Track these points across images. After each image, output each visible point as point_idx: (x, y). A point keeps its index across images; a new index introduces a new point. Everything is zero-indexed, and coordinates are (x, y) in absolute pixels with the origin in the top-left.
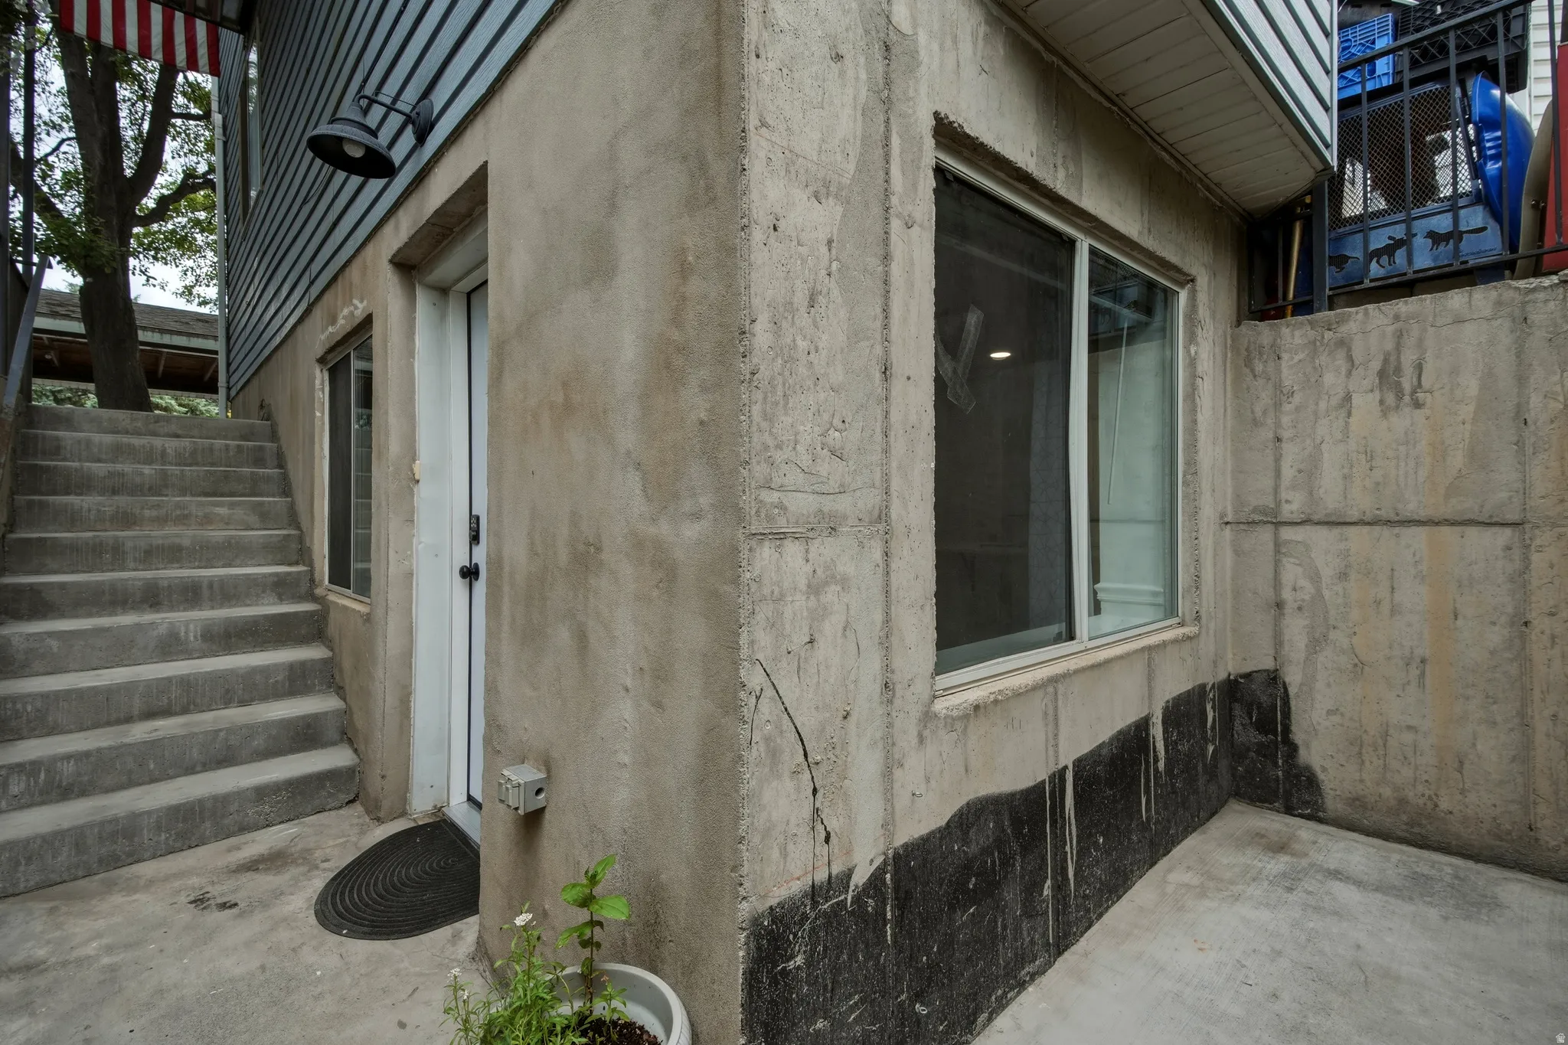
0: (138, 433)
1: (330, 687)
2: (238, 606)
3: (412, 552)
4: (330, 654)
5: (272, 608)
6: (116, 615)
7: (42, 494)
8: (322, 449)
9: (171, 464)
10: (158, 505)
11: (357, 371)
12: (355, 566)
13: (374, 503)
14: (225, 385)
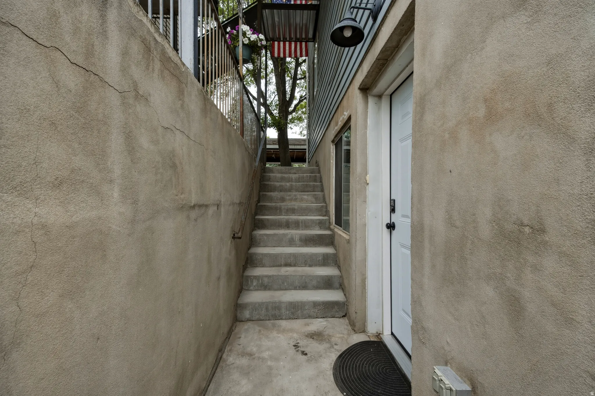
0: (286, 173)
1: (336, 265)
2: (309, 230)
3: (366, 215)
4: (335, 252)
5: (317, 232)
6: (279, 230)
7: (266, 192)
8: (333, 174)
9: (294, 182)
10: (290, 195)
11: (345, 150)
12: (344, 218)
13: (351, 193)
14: (308, 158)
